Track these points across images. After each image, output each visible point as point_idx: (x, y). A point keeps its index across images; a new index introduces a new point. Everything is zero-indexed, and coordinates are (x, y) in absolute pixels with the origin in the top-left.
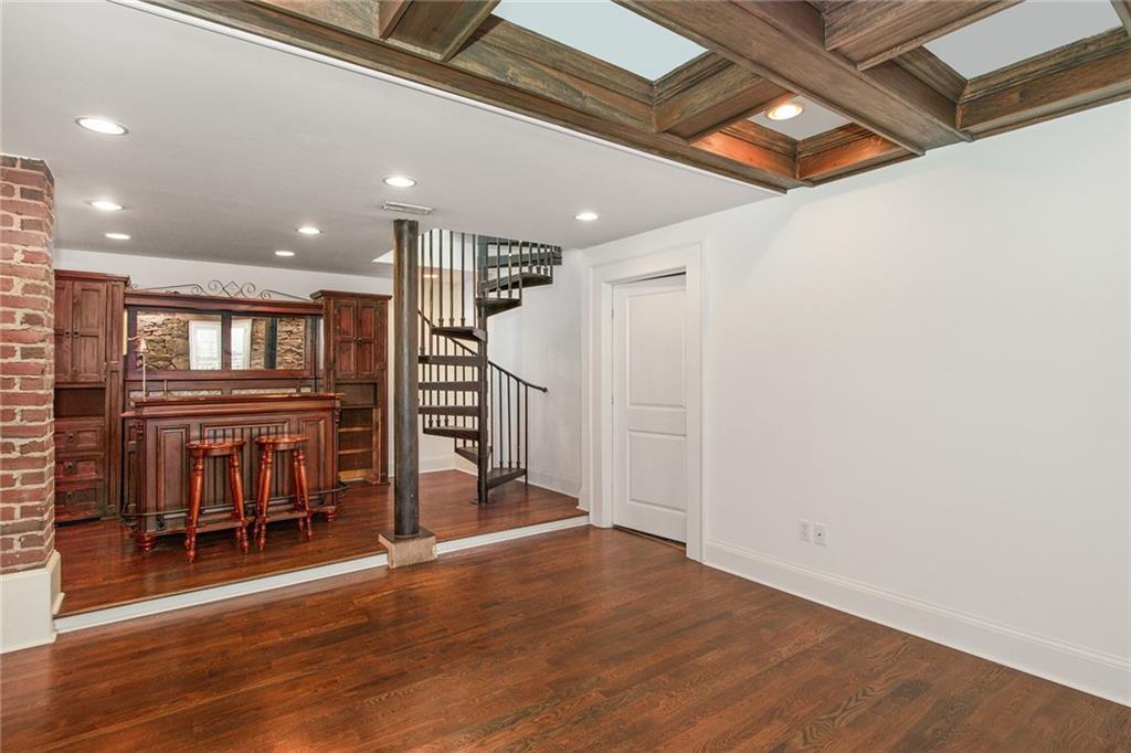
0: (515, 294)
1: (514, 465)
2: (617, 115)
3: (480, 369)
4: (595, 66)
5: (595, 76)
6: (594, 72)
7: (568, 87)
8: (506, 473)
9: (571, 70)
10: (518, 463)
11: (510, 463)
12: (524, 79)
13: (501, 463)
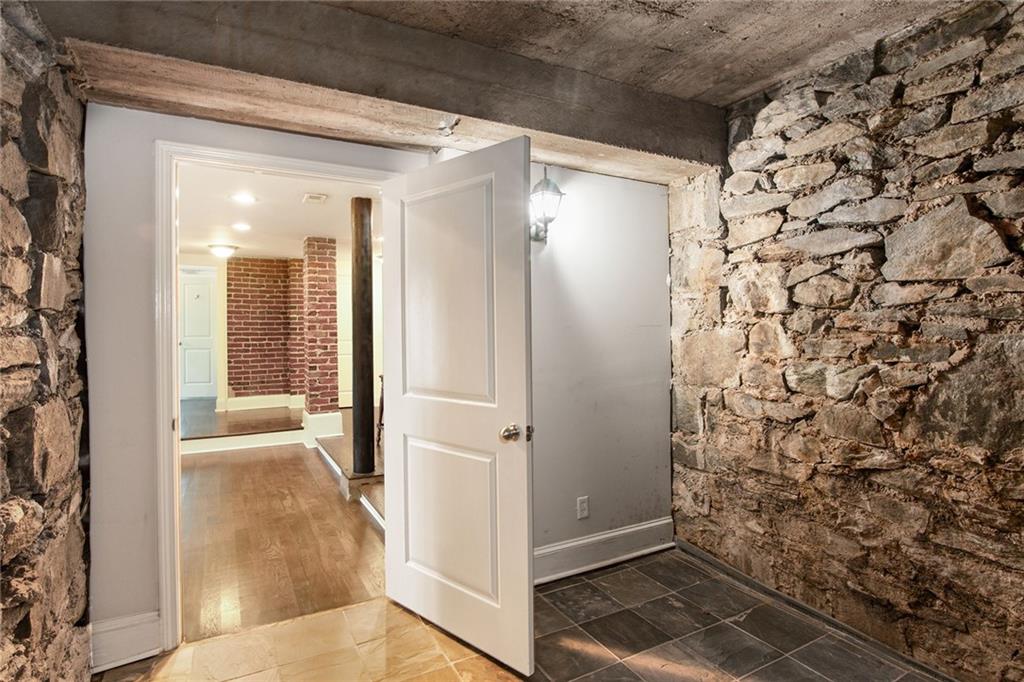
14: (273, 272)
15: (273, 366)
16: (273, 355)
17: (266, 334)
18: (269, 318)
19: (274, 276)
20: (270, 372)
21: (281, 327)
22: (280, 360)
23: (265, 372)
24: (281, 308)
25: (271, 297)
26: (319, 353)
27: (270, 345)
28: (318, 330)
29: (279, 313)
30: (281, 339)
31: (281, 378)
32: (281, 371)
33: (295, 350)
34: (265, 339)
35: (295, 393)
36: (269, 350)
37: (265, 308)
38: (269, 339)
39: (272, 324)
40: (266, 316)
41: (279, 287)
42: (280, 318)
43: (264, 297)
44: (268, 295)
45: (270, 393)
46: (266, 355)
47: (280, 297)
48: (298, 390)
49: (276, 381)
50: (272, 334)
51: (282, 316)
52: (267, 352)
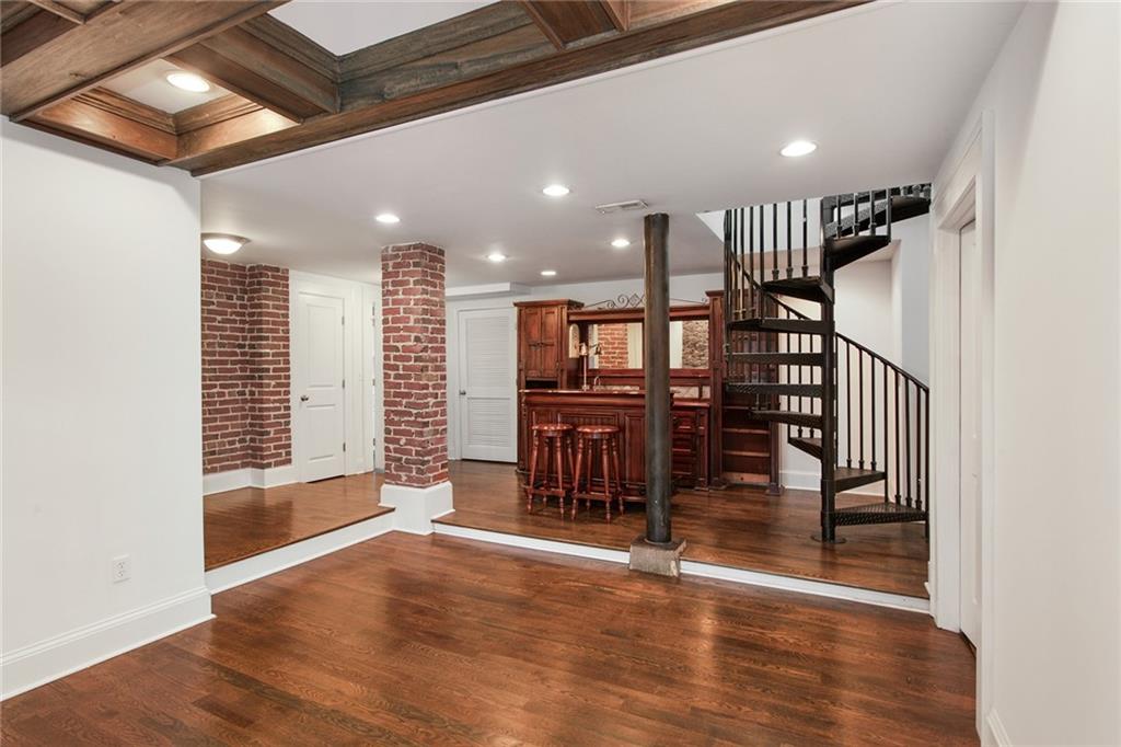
0: (881, 231)
1: (867, 466)
2: (501, 61)
3: (824, 337)
4: (458, 26)
5: (465, 35)
6: (461, 32)
7: (440, 66)
8: (855, 475)
9: (440, 48)
10: (873, 464)
11: (861, 463)
12: (398, 87)
13: (849, 462)
14: (226, 282)
15: (226, 427)
16: (227, 410)
17: (217, 379)
18: (221, 354)
19: (229, 290)
20: (223, 436)
21: (237, 367)
22: (235, 418)
23: (216, 437)
24: (237, 338)
25: (223, 321)
26: (431, 404)
27: (223, 394)
28: (430, 372)
29: (234, 346)
30: (237, 386)
31: (238, 445)
32: (237, 434)
33: (268, 401)
34: (215, 386)
35: (269, 465)
36: (222, 403)
37: (215, 337)
38: (222, 386)
39: (225, 362)
40: (218, 349)
41: (234, 306)
42: (235, 354)
43: (214, 320)
44: (219, 318)
45: (223, 469)
46: (217, 411)
47: (235, 321)
48: (272, 460)
49: (232, 450)
50: (225, 378)
51: (238, 351)
52: (218, 406)
